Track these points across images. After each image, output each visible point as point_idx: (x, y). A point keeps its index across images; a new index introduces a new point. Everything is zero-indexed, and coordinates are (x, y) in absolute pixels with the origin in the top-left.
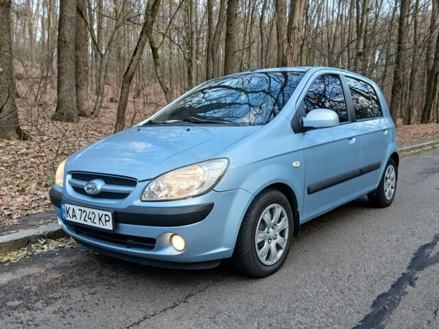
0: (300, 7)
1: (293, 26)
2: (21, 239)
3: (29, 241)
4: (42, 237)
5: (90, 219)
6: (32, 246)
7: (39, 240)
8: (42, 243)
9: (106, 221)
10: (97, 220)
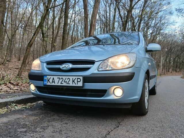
0: (93, 29)
1: (91, 35)
2: (3, 103)
3: (7, 104)
4: (13, 102)
5: (66, 82)
6: (9, 106)
7: (12, 104)
8: (14, 105)
9: (78, 82)
10: (71, 82)
